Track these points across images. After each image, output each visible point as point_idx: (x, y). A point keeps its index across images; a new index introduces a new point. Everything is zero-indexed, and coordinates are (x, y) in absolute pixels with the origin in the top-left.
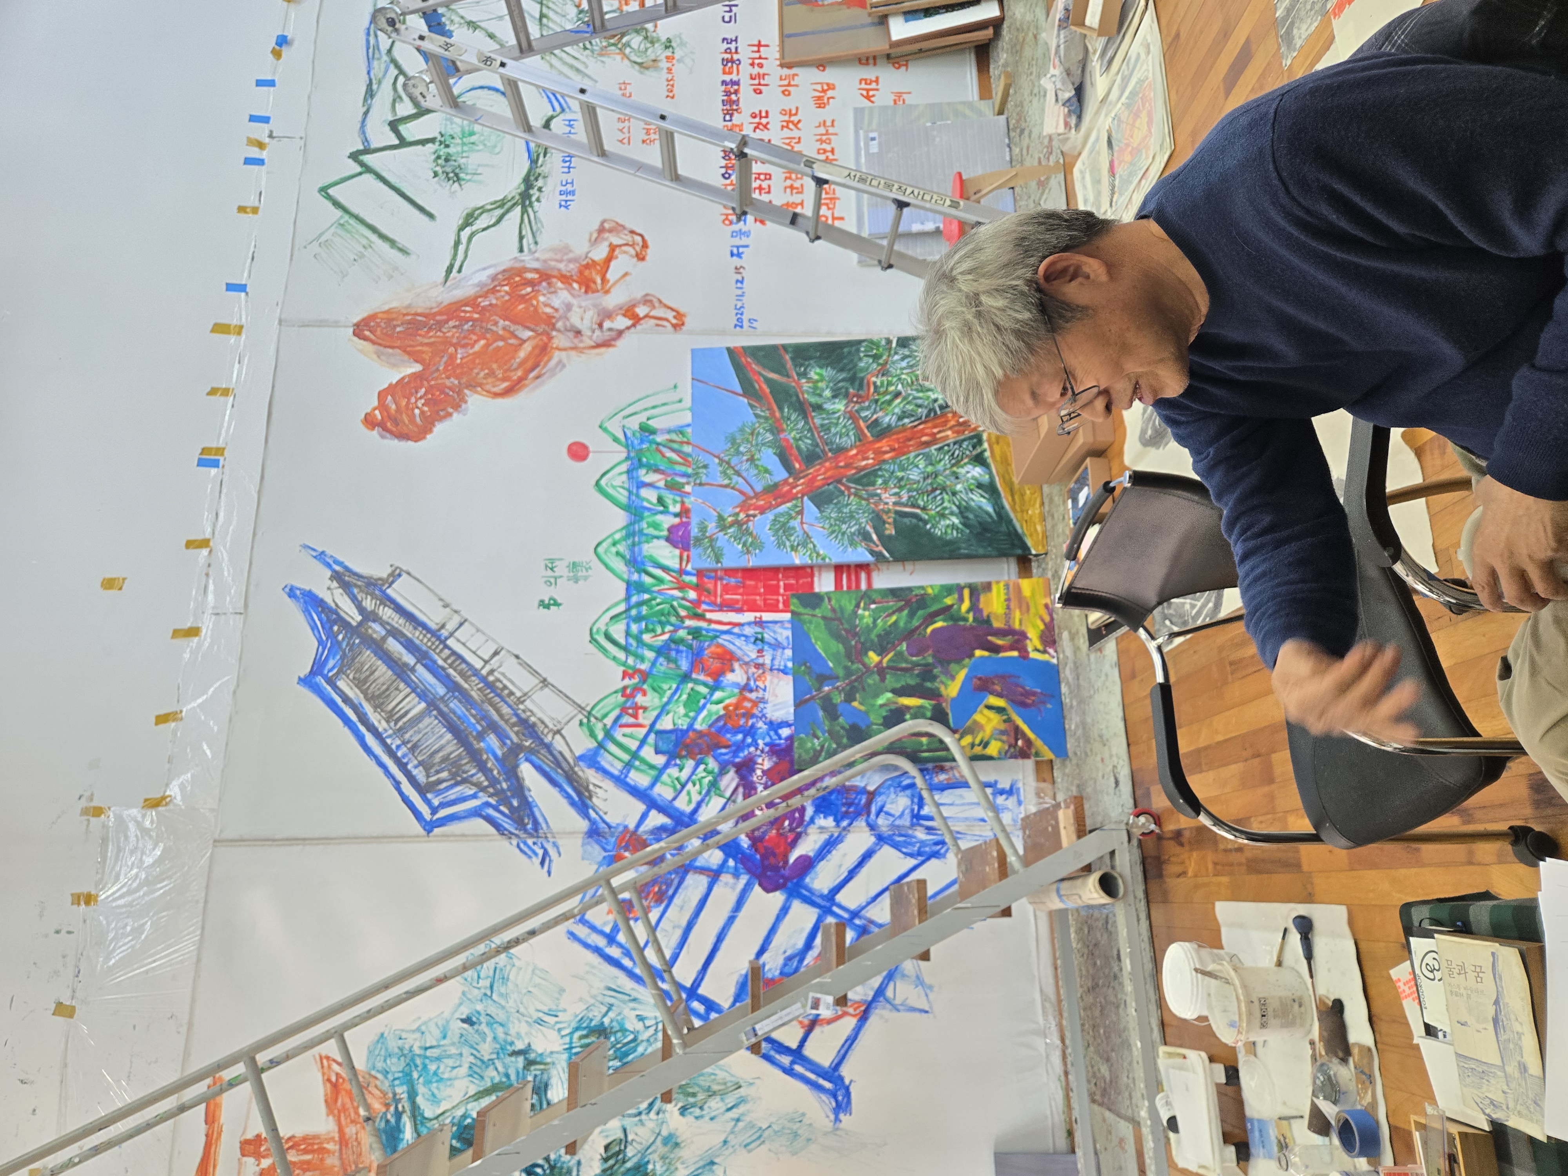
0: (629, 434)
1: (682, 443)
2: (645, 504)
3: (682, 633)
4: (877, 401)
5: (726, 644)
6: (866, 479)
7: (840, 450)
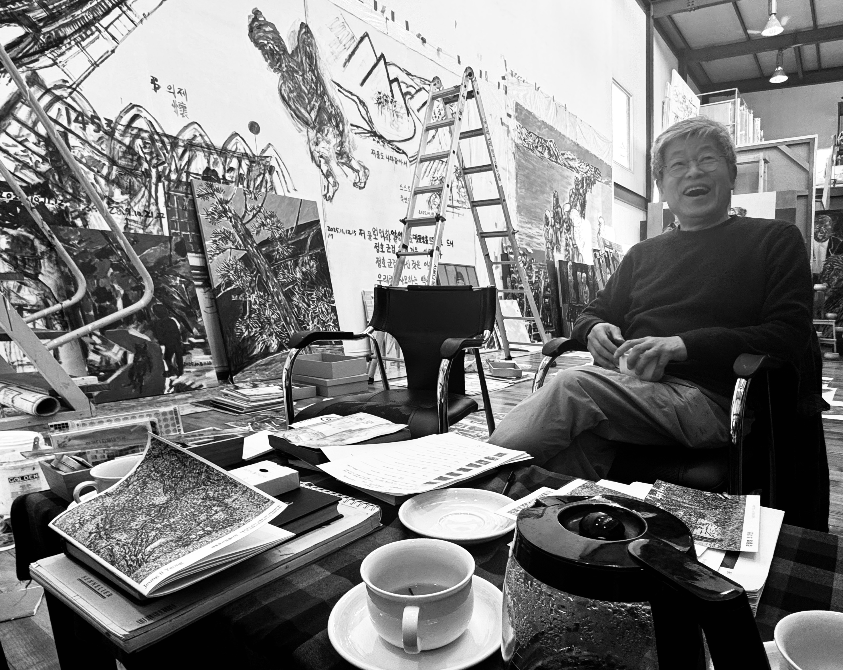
0: (268, 159)
1: (266, 188)
2: (228, 160)
4: (304, 294)
5: (142, 192)
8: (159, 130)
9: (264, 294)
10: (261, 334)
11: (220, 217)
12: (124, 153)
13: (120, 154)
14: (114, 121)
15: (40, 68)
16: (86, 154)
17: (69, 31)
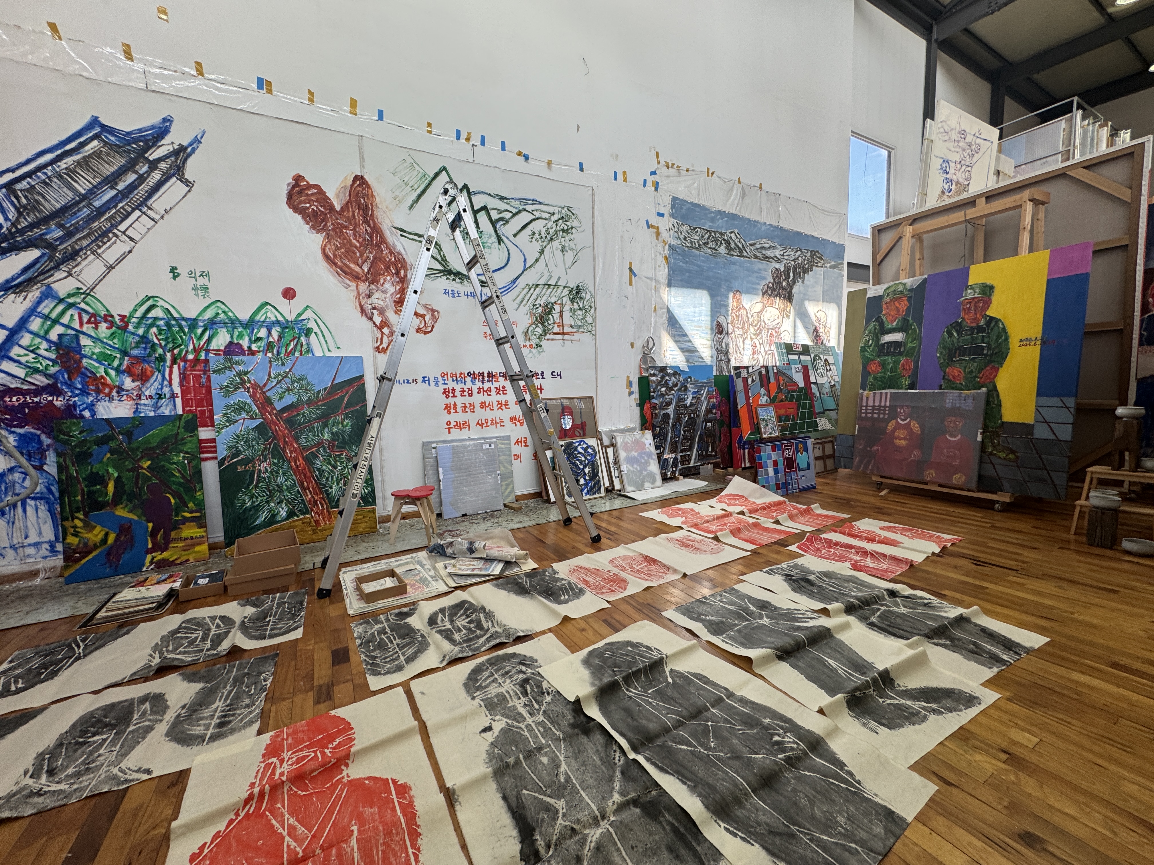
0: (305, 322)
1: (301, 351)
2: (256, 330)
3: (160, 351)
4: (331, 456)
5: (155, 377)
6: (278, 453)
7: (297, 439)
8: (176, 315)
9: (279, 462)
10: (268, 502)
11: (235, 390)
12: (137, 343)
13: (133, 345)
14: (128, 315)
15: (55, 282)
16: (97, 350)
17: (85, 243)
